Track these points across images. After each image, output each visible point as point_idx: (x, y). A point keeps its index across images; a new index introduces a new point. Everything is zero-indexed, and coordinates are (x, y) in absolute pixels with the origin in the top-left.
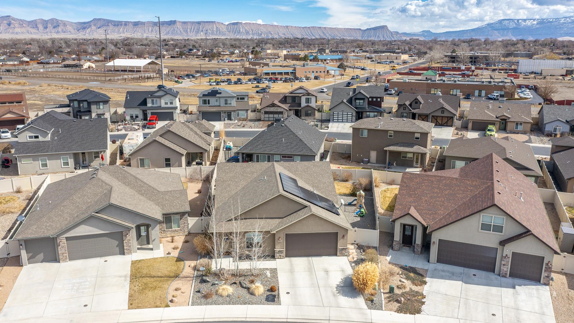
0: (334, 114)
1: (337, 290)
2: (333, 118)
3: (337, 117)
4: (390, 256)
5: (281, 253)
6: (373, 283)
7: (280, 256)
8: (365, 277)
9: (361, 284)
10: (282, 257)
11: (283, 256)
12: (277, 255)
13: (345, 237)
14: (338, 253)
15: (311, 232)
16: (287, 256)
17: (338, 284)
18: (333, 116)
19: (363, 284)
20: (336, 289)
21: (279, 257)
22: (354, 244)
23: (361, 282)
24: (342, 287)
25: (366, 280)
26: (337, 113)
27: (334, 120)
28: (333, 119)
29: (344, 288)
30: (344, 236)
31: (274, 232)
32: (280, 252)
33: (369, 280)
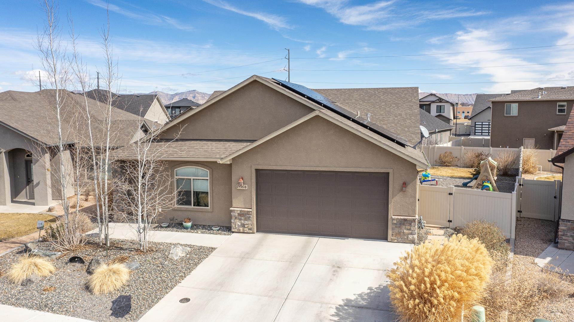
0: (475, 125)
1: (337, 315)
2: (475, 130)
3: (481, 129)
4: (549, 259)
5: (245, 220)
6: (456, 295)
7: (243, 226)
8: (427, 271)
9: (412, 297)
10: (246, 230)
11: (250, 226)
12: (236, 223)
13: (409, 189)
14: (390, 232)
15: (318, 169)
16: (263, 228)
17: (353, 298)
18: (475, 127)
19: (421, 297)
20: (333, 311)
21: (241, 229)
22: (447, 228)
23: (412, 287)
24: (361, 307)
25: (433, 283)
26: (481, 123)
27: (476, 134)
28: (475, 132)
29: (365, 311)
30: (405, 184)
31: (227, 161)
32: (243, 215)
33: (443, 282)
